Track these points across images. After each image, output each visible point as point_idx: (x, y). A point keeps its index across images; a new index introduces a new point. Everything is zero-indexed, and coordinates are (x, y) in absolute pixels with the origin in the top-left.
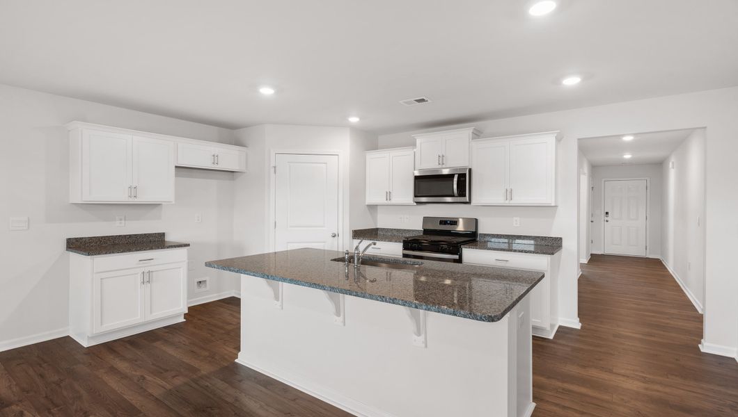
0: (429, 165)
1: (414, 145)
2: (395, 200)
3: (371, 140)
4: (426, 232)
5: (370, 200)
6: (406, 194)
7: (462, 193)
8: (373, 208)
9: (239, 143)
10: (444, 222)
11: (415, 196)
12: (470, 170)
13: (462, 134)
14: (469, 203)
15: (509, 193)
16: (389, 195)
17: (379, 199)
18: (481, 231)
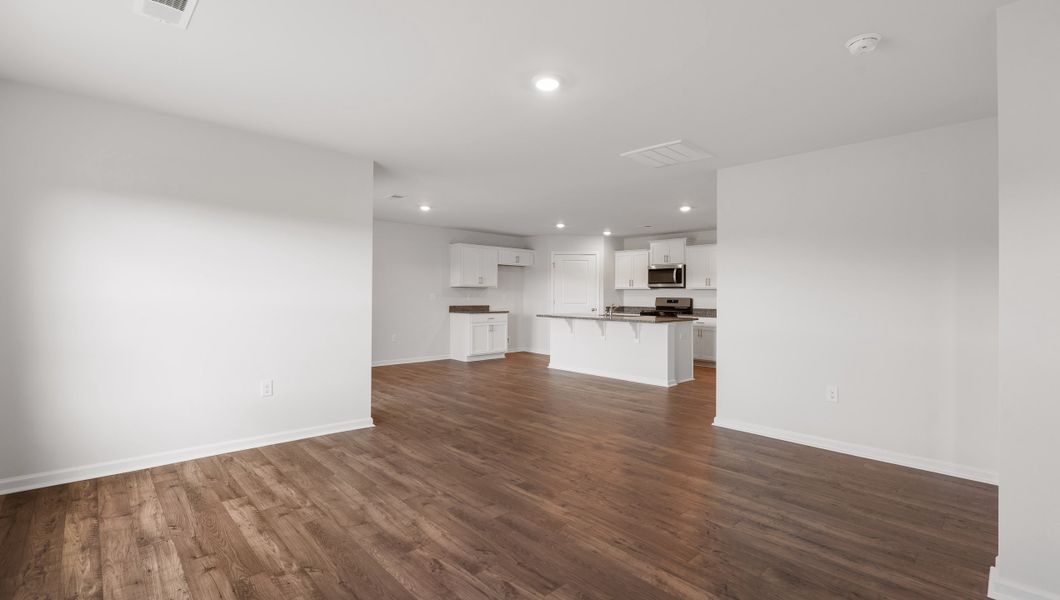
0: (658, 262)
1: (649, 248)
2: (636, 286)
3: (619, 243)
4: (658, 308)
5: (618, 285)
6: (643, 282)
7: (679, 280)
8: (621, 291)
9: (526, 248)
10: (669, 301)
11: (650, 283)
12: (685, 266)
13: (680, 243)
14: (685, 287)
15: (708, 281)
16: (631, 282)
17: (626, 286)
18: (695, 307)
